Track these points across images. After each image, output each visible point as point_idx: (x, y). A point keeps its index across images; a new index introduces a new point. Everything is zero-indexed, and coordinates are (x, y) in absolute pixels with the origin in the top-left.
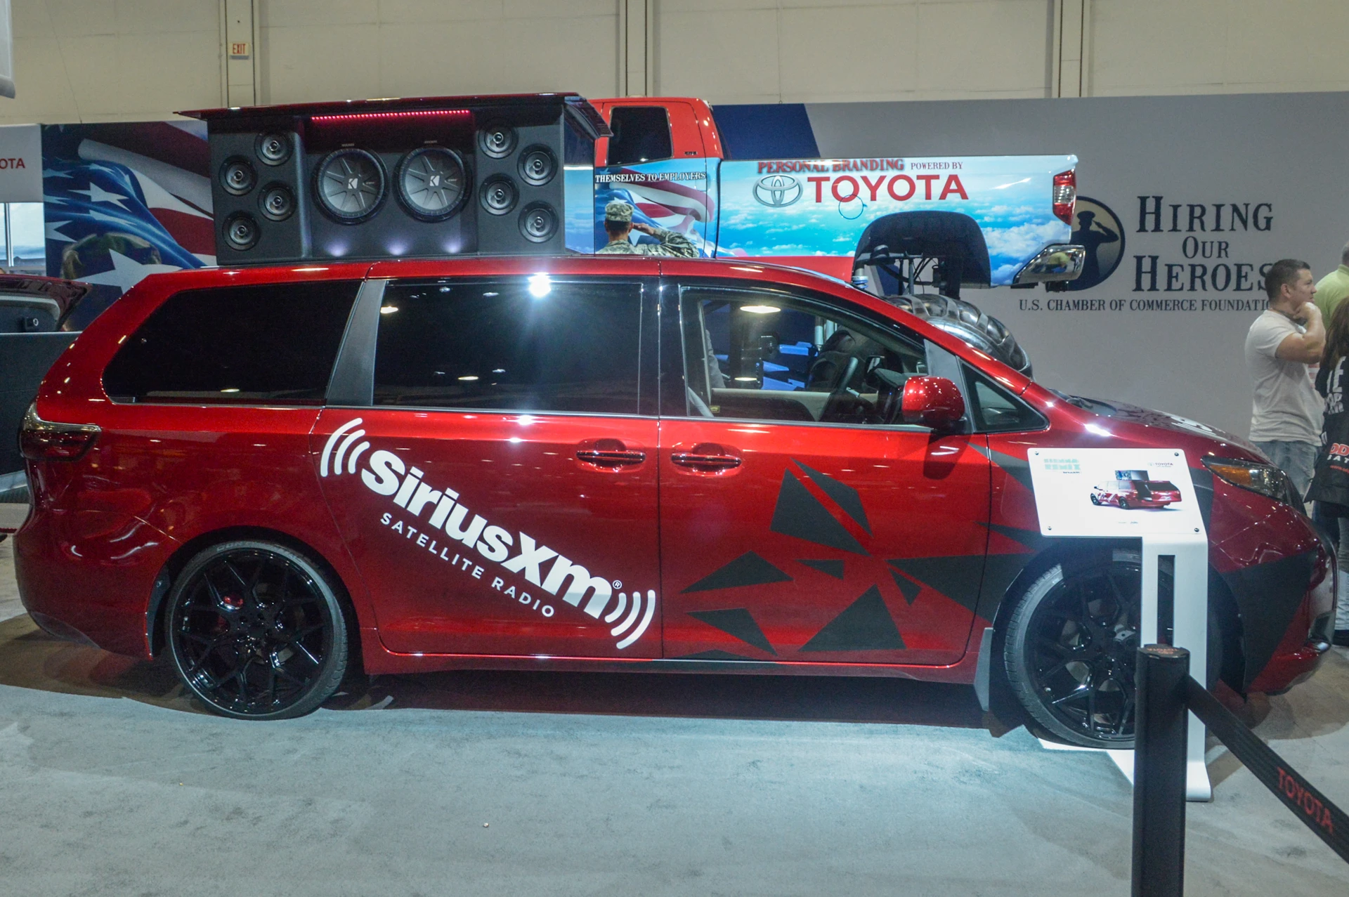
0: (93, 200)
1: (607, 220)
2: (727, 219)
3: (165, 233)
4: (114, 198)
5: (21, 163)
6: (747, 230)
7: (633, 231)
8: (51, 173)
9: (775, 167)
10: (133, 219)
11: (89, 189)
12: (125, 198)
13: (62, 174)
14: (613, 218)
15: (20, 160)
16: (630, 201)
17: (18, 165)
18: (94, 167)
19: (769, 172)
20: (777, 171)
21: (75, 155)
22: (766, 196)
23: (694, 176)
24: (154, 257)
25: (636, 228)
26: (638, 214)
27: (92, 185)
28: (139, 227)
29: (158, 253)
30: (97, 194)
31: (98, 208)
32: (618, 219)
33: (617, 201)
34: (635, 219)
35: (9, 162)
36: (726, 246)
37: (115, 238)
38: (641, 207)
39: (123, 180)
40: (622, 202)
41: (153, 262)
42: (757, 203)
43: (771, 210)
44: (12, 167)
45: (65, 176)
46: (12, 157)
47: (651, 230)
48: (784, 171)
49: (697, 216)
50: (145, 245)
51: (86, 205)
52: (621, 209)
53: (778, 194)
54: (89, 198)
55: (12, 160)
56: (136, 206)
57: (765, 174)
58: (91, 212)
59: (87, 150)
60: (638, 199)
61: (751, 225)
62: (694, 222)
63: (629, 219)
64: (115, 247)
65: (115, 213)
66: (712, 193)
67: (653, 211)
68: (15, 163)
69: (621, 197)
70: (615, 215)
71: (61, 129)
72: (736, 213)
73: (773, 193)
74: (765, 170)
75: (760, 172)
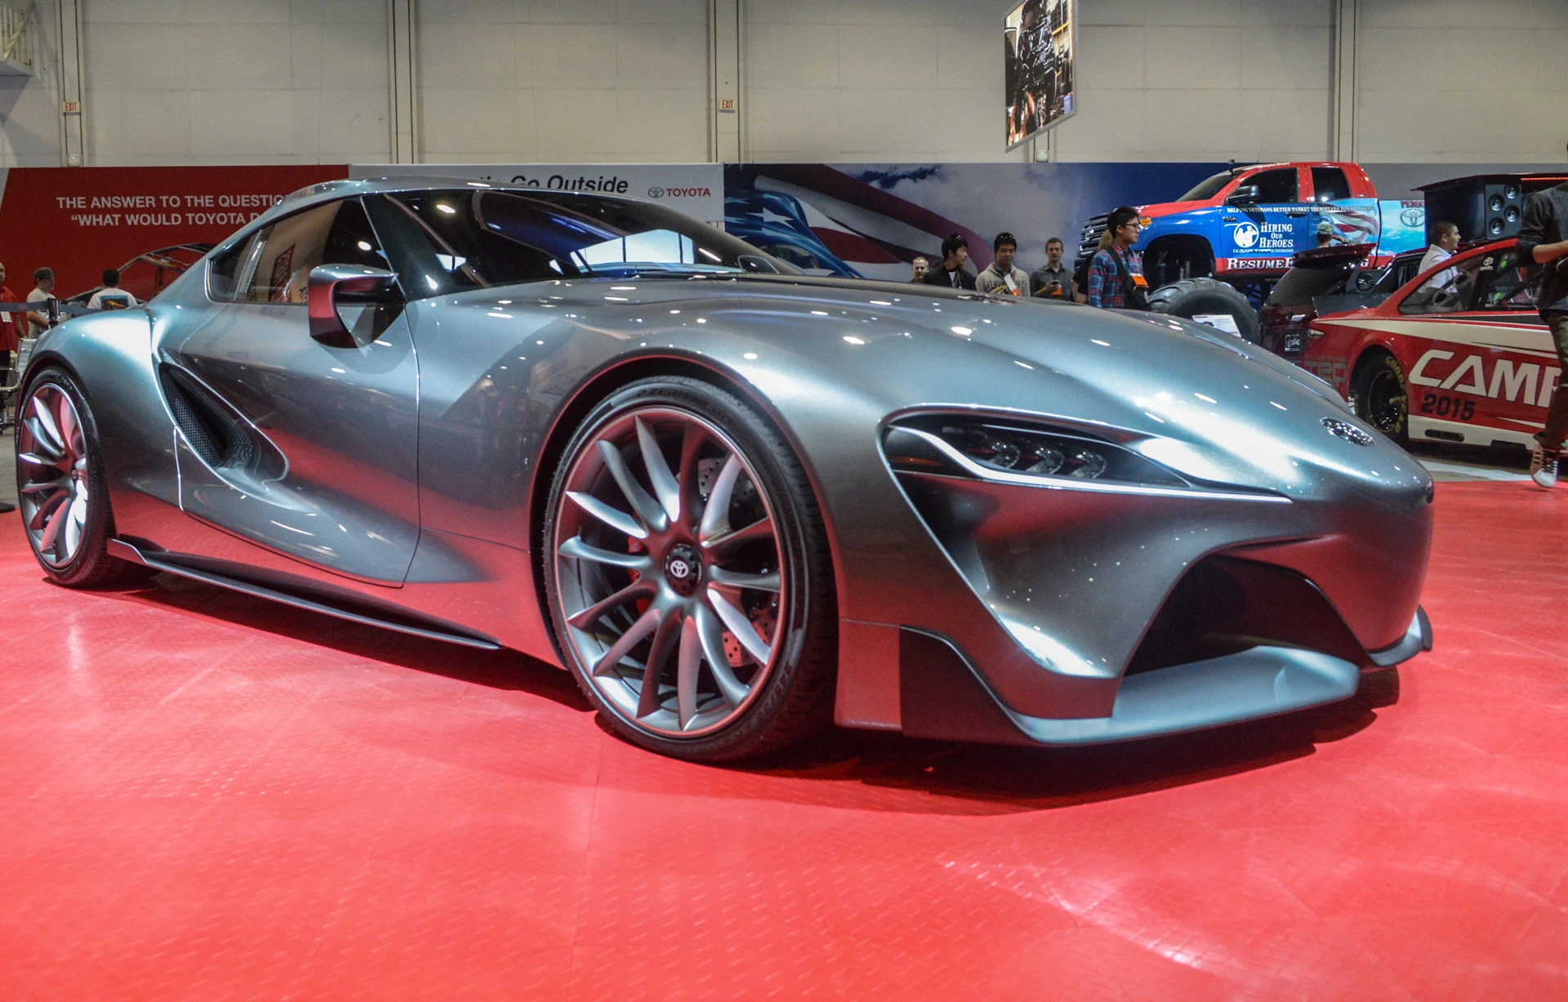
0: (766, 220)
1: (1319, 233)
2: (1385, 234)
3: (821, 245)
4: (782, 219)
5: (707, 192)
6: (1396, 240)
7: (1333, 240)
8: (731, 200)
9: (1410, 204)
10: (798, 235)
11: (762, 212)
12: (790, 219)
13: (740, 201)
14: (1322, 232)
15: (707, 190)
16: (1332, 223)
17: (705, 193)
18: (767, 196)
19: (1408, 207)
20: (1412, 207)
21: (751, 186)
22: (1407, 220)
23: (1368, 209)
24: (813, 263)
25: (1334, 238)
26: (1337, 230)
27: (764, 209)
28: (803, 242)
29: (815, 259)
30: (768, 216)
31: (769, 226)
32: (1325, 233)
33: (1324, 223)
34: (1335, 233)
35: (698, 191)
36: (1383, 249)
37: (782, 249)
38: (1338, 226)
39: (790, 206)
40: (1328, 223)
41: (812, 267)
42: (1402, 225)
43: (1410, 229)
44: (700, 195)
45: (744, 202)
46: (699, 187)
47: (1343, 240)
48: (1416, 207)
49: (1370, 232)
50: (806, 254)
51: (761, 224)
52: (1327, 227)
53: (1414, 219)
54: (762, 219)
55: (700, 190)
56: (799, 224)
57: (1406, 209)
58: (763, 229)
59: (760, 183)
60: (1336, 222)
61: (1398, 237)
62: (1368, 235)
63: (1331, 233)
64: (782, 255)
65: (782, 230)
66: (1377, 218)
67: (1345, 228)
68: (702, 192)
69: (1327, 220)
70: (1323, 230)
71: (741, 167)
72: (1391, 230)
73: (1411, 219)
74: (1405, 206)
75: (1403, 207)
